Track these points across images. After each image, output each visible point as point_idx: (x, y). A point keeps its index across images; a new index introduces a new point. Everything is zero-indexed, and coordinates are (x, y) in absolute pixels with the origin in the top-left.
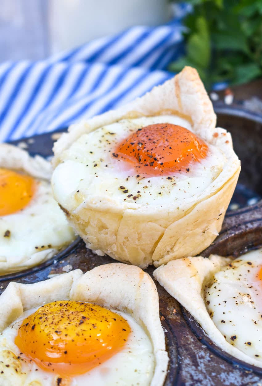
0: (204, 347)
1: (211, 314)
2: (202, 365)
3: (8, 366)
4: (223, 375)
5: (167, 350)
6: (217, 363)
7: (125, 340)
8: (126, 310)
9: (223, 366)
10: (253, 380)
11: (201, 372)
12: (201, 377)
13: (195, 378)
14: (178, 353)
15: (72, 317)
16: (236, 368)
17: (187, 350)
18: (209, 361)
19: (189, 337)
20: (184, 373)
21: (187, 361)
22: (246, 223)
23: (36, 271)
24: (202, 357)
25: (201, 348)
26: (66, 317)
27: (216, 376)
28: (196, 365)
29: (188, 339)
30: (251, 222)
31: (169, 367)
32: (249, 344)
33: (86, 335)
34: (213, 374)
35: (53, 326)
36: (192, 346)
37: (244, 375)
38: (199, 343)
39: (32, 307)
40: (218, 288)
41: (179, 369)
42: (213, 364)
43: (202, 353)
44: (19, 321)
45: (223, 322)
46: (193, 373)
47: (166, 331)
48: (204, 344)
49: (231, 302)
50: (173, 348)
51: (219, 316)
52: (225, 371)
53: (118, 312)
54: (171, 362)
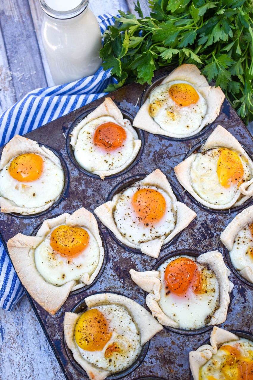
0: (115, 242)
1: (116, 223)
2: (115, 250)
3: (50, 258)
4: (122, 254)
5: (103, 246)
6: (120, 249)
7: (87, 238)
8: (86, 227)
9: (122, 250)
10: (132, 255)
11: (115, 254)
12: (115, 255)
13: (114, 256)
14: (107, 246)
15: (69, 238)
16: (126, 250)
17: (110, 244)
18: (117, 248)
19: (110, 238)
20: (110, 255)
21: (110, 249)
22: (125, 180)
23: (51, 211)
24: (115, 247)
25: (114, 243)
26: (67, 239)
27: (120, 255)
28: (113, 250)
29: (109, 239)
30: (127, 179)
31: (105, 253)
32: (130, 236)
33: (76, 245)
34: (119, 254)
35: (63, 243)
36: (111, 242)
37: (129, 253)
38: (113, 241)
39: (53, 227)
40: (118, 213)
41: (108, 253)
42: (119, 250)
43: (115, 245)
44: (49, 235)
45: (120, 228)
46: (112, 254)
47: (102, 237)
48: (115, 241)
49: (123, 219)
50: (105, 244)
51: (119, 226)
52: (123, 252)
53: (84, 228)
54: (105, 250)
